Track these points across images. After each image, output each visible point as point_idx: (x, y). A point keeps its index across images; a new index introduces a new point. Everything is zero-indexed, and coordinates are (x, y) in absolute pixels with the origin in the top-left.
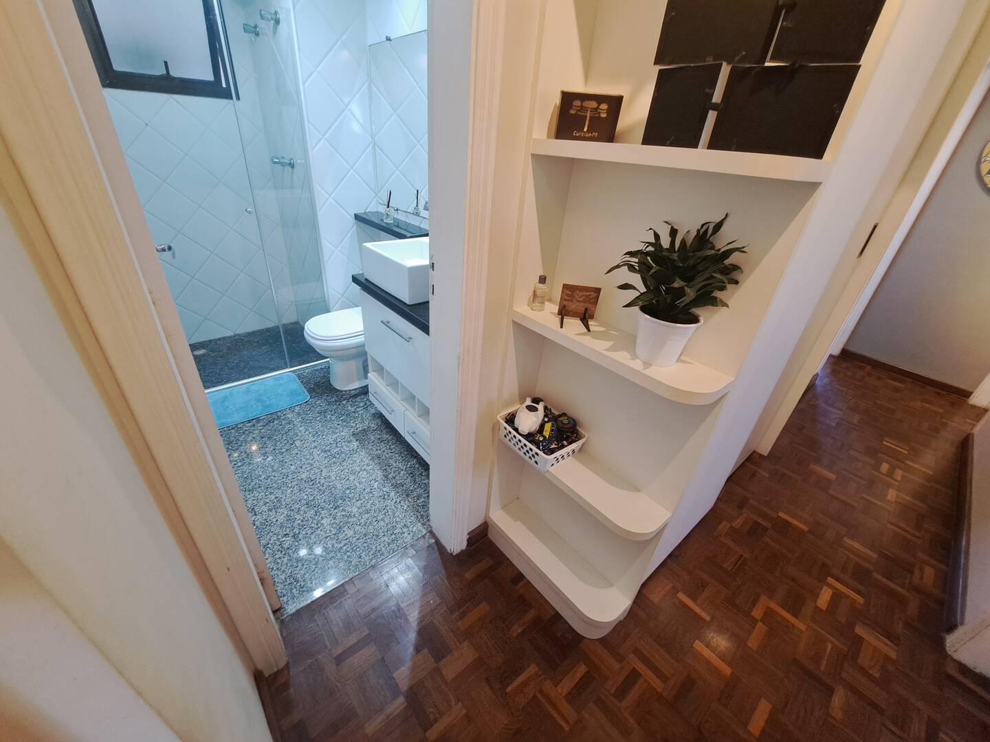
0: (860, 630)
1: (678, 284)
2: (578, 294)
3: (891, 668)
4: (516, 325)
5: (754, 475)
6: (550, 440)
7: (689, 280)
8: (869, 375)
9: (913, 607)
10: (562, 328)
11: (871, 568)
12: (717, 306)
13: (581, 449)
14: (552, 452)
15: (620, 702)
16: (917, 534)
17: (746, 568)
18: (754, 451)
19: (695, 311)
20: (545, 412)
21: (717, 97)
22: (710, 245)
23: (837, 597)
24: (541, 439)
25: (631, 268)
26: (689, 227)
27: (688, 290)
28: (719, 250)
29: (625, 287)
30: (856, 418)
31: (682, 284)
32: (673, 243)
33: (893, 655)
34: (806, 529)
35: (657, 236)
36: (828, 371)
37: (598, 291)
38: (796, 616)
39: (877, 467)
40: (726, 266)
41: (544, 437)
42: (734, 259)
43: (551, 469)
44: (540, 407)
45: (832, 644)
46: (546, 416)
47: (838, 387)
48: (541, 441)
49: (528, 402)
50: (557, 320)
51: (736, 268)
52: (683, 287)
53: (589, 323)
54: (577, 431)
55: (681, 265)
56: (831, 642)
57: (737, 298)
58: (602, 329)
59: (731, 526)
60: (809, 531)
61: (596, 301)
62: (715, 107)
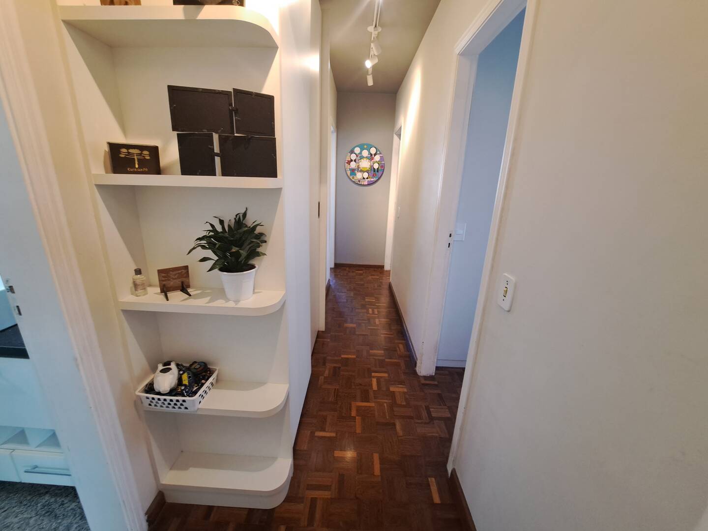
0: (392, 389)
1: (234, 249)
2: (172, 273)
3: (407, 396)
4: (125, 312)
5: (323, 344)
6: (191, 385)
7: (240, 246)
8: (349, 272)
9: (403, 365)
10: (168, 300)
11: (384, 358)
12: (260, 256)
13: (217, 381)
14: (195, 393)
15: (313, 526)
16: (391, 333)
17: (340, 394)
18: (318, 331)
19: (252, 262)
20: (178, 368)
21: (217, 149)
22: (244, 225)
23: (379, 380)
24: (183, 388)
25: (203, 247)
26: (229, 218)
27: (241, 251)
28: (250, 227)
29: (204, 260)
30: (352, 294)
31: (237, 249)
32: (223, 228)
33: (405, 390)
34: (355, 357)
35: (212, 226)
36: (333, 276)
37: (186, 267)
38: (368, 402)
39: (368, 312)
40: (257, 235)
41: (185, 385)
42: (258, 230)
43: (200, 406)
44: (173, 366)
45: (386, 402)
46: (180, 370)
47: (340, 282)
48: (184, 390)
49: (161, 367)
50: (162, 296)
51: (261, 234)
52: (238, 251)
53: (188, 291)
54: (209, 368)
55: (232, 239)
56: (385, 402)
57: (269, 249)
58: (199, 292)
59: (325, 377)
60: (357, 357)
61: (187, 275)
62: (217, 155)
